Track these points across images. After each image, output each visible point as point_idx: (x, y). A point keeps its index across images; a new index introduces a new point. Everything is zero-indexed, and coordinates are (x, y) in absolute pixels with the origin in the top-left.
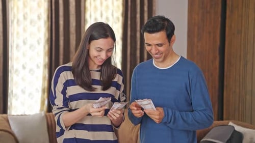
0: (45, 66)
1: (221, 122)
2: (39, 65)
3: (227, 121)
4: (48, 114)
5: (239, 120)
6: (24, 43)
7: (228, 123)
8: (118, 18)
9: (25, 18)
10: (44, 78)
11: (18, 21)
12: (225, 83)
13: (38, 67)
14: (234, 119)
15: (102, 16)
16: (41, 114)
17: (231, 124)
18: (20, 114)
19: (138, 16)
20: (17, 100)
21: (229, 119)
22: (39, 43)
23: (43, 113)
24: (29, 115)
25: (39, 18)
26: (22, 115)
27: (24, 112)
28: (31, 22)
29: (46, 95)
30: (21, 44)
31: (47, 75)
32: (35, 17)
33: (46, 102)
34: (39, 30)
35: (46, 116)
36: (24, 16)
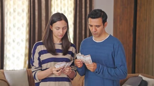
0: (26, 40)
1: (134, 75)
2: (23, 40)
3: (138, 74)
4: (28, 69)
5: (145, 73)
6: (14, 26)
7: (139, 75)
8: (71, 12)
9: (14, 11)
10: (26, 48)
11: (10, 13)
12: (136, 51)
13: (22, 41)
14: (142, 73)
15: (61, 10)
16: (24, 69)
17: (140, 75)
18: (11, 69)
19: (83, 10)
20: (9, 61)
21: (138, 73)
22: (23, 26)
23: (25, 69)
24: (17, 70)
25: (23, 11)
26: (12, 70)
27: (14, 68)
28: (18, 13)
29: (27, 58)
30: (12, 27)
31: (28, 46)
32: (20, 11)
33: (27, 62)
34: (23, 18)
35: (27, 71)
36: (14, 10)
